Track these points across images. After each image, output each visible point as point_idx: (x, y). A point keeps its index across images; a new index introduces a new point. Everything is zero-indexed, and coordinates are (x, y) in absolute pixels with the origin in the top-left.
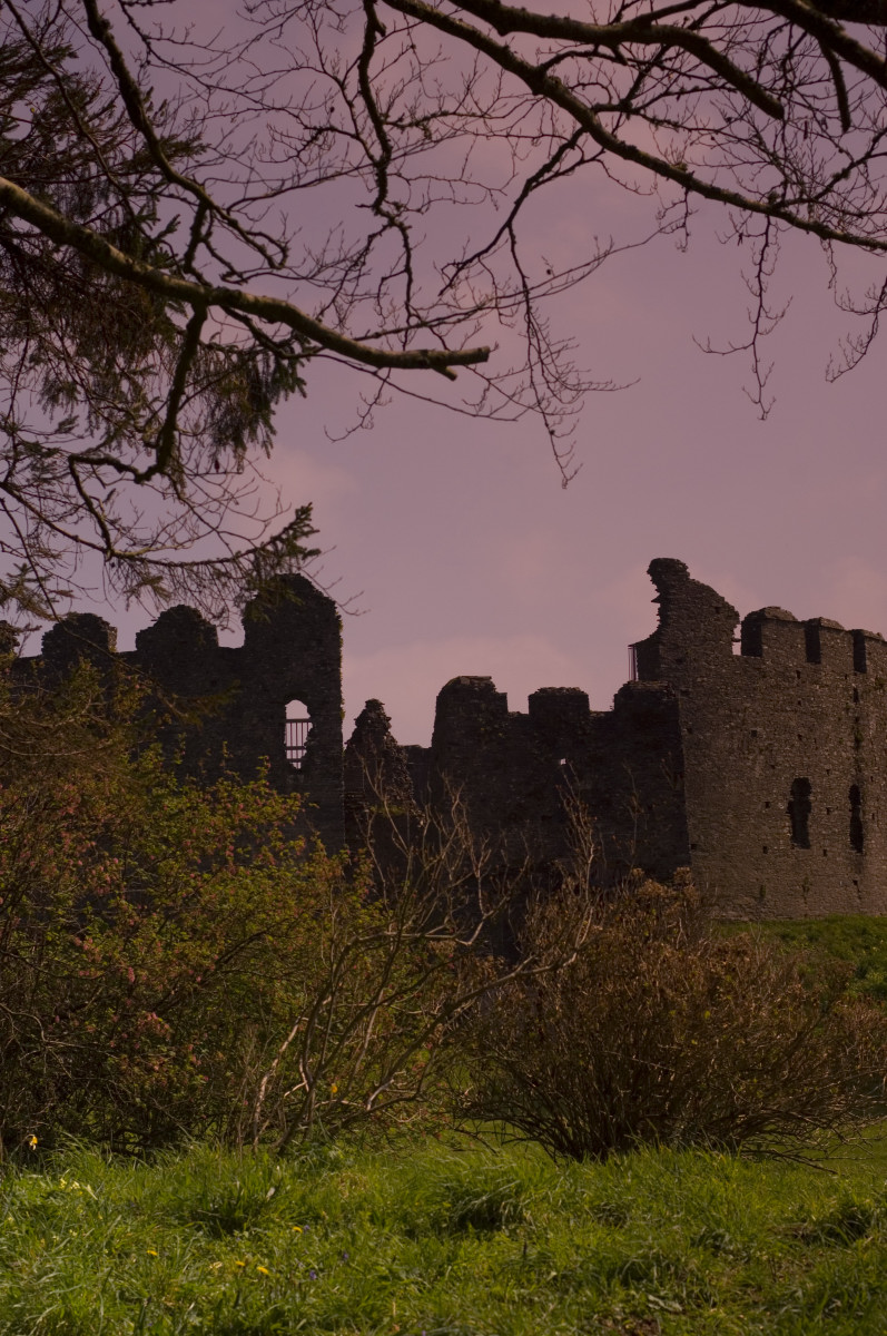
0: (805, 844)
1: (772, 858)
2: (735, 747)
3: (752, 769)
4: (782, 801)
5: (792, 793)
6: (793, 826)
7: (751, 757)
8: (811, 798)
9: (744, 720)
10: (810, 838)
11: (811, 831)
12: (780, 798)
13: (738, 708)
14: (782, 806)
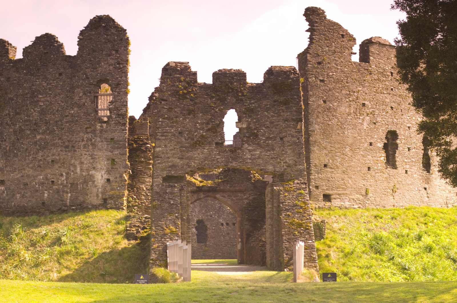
0: (394, 167)
1: (373, 173)
2: (352, 111)
3: (362, 124)
4: (380, 142)
5: (386, 138)
6: (387, 157)
7: (361, 118)
8: (398, 141)
9: (357, 97)
10: (397, 163)
11: (397, 159)
12: (378, 140)
13: (354, 90)
14: (381, 145)
